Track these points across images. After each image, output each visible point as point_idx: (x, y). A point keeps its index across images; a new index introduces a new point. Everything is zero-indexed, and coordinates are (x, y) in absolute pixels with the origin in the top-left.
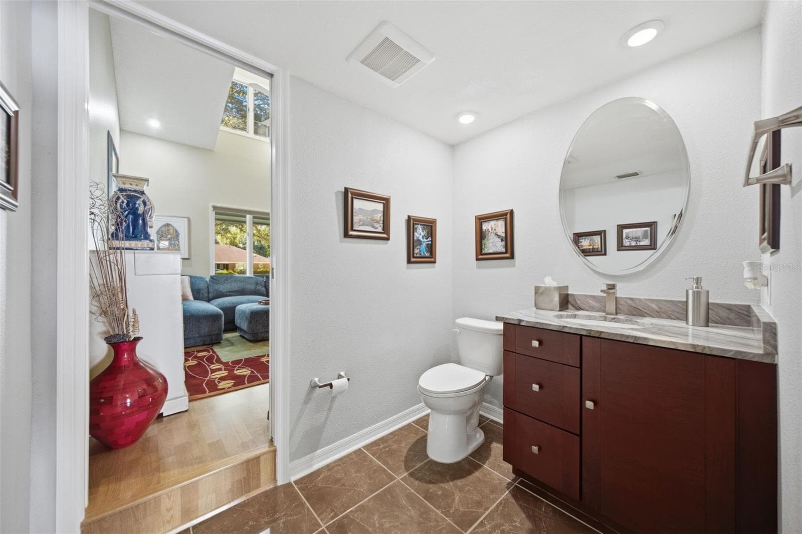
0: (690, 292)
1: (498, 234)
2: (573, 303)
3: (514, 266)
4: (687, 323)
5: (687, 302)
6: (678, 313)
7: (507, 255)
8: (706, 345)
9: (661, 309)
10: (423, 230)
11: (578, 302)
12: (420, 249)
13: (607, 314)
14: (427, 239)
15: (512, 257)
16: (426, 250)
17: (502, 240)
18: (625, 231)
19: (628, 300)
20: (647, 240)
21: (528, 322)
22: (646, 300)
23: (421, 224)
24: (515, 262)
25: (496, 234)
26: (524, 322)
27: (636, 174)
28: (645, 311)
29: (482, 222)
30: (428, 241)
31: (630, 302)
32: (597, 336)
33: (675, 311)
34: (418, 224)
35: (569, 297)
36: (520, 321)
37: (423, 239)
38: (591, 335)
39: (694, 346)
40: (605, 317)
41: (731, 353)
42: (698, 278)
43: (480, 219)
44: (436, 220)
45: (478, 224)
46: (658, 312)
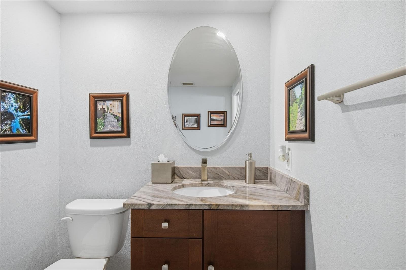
0: (247, 162)
1: (114, 114)
2: (178, 174)
3: (130, 144)
4: (246, 182)
5: (245, 168)
6: (238, 175)
7: (124, 134)
8: (279, 205)
9: (230, 173)
10: (17, 100)
11: (182, 173)
12: (10, 124)
13: (202, 181)
14: (23, 112)
15: (128, 136)
16: (21, 126)
17: (118, 120)
18: (186, 118)
19: (212, 169)
20: (196, 124)
21: (157, 205)
22: (222, 168)
23: (12, 93)
24: (131, 140)
25: (112, 114)
26: (154, 206)
27: (191, 84)
28: (222, 175)
29: (97, 100)
30: (26, 115)
31: (214, 170)
32: (216, 209)
33: (237, 174)
34: (8, 92)
35: (176, 169)
36: (150, 205)
37: (17, 112)
38: (212, 209)
39: (273, 206)
40: (202, 183)
41: (291, 207)
42: (251, 153)
43: (95, 97)
44: (38, 90)
45: (92, 103)
46: (228, 176)
